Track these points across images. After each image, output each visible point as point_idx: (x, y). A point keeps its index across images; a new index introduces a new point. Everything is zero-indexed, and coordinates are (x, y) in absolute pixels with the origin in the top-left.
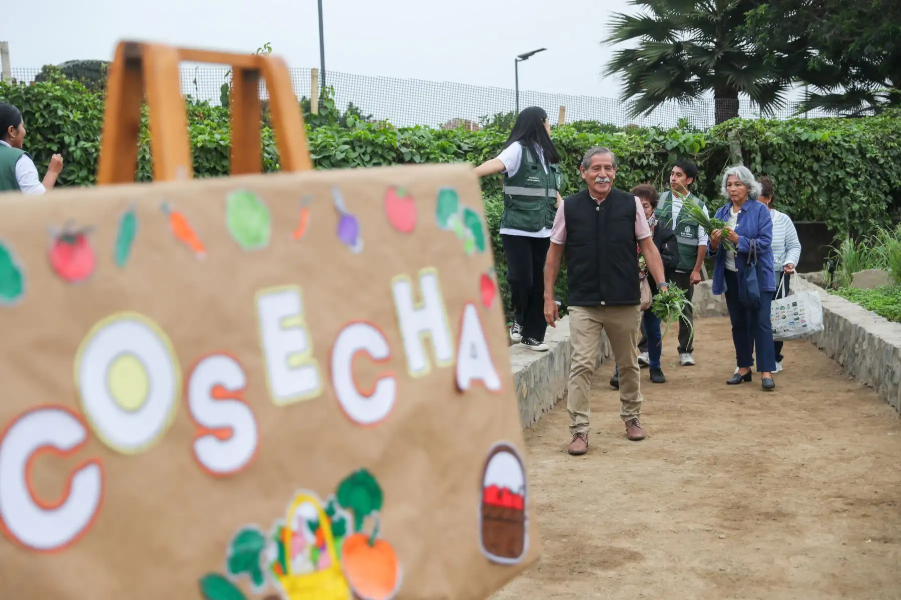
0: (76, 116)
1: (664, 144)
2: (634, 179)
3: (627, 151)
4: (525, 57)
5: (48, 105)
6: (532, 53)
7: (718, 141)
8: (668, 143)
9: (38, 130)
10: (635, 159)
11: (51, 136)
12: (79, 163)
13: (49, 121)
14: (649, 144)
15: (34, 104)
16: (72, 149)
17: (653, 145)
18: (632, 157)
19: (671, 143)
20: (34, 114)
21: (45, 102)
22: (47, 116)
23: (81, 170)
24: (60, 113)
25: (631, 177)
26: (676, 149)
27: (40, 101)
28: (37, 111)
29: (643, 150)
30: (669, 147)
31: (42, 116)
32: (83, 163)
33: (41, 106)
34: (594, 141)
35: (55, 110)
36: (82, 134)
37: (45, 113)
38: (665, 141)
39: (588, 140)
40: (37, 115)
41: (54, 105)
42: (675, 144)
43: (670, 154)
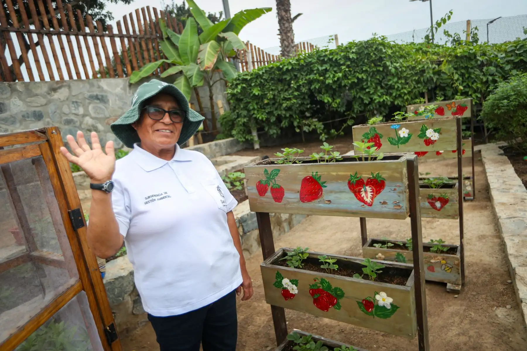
0: (390, 52)
4: (492, 22)
5: (376, 49)
6: (495, 20)
9: (372, 62)
11: (379, 64)
12: (393, 75)
13: (378, 56)
15: (370, 49)
16: (390, 68)
20: (370, 54)
21: (375, 47)
22: (377, 54)
23: (394, 78)
24: (384, 51)
27: (372, 47)
28: (371, 52)
31: (374, 54)
32: (395, 75)
33: (373, 49)
35: (381, 50)
36: (393, 60)
37: (375, 52)
40: (371, 54)
41: (381, 47)
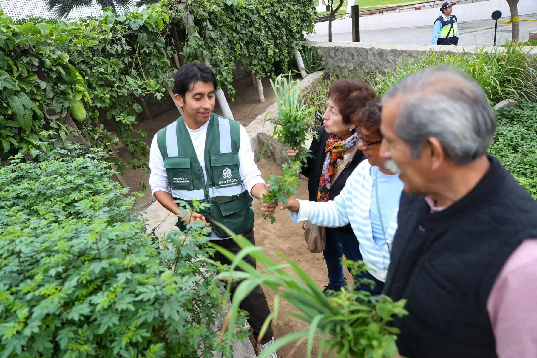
1: (128, 24)
2: (114, 71)
3: (94, 38)
7: (174, 14)
8: (132, 23)
10: (108, 47)
14: (113, 27)
17: (119, 27)
18: (103, 45)
19: (135, 22)
25: (110, 70)
26: (143, 28)
29: (111, 35)
30: (135, 27)
34: (48, 32)
38: (129, 21)
39: (39, 32)
42: (141, 23)
43: (140, 35)
